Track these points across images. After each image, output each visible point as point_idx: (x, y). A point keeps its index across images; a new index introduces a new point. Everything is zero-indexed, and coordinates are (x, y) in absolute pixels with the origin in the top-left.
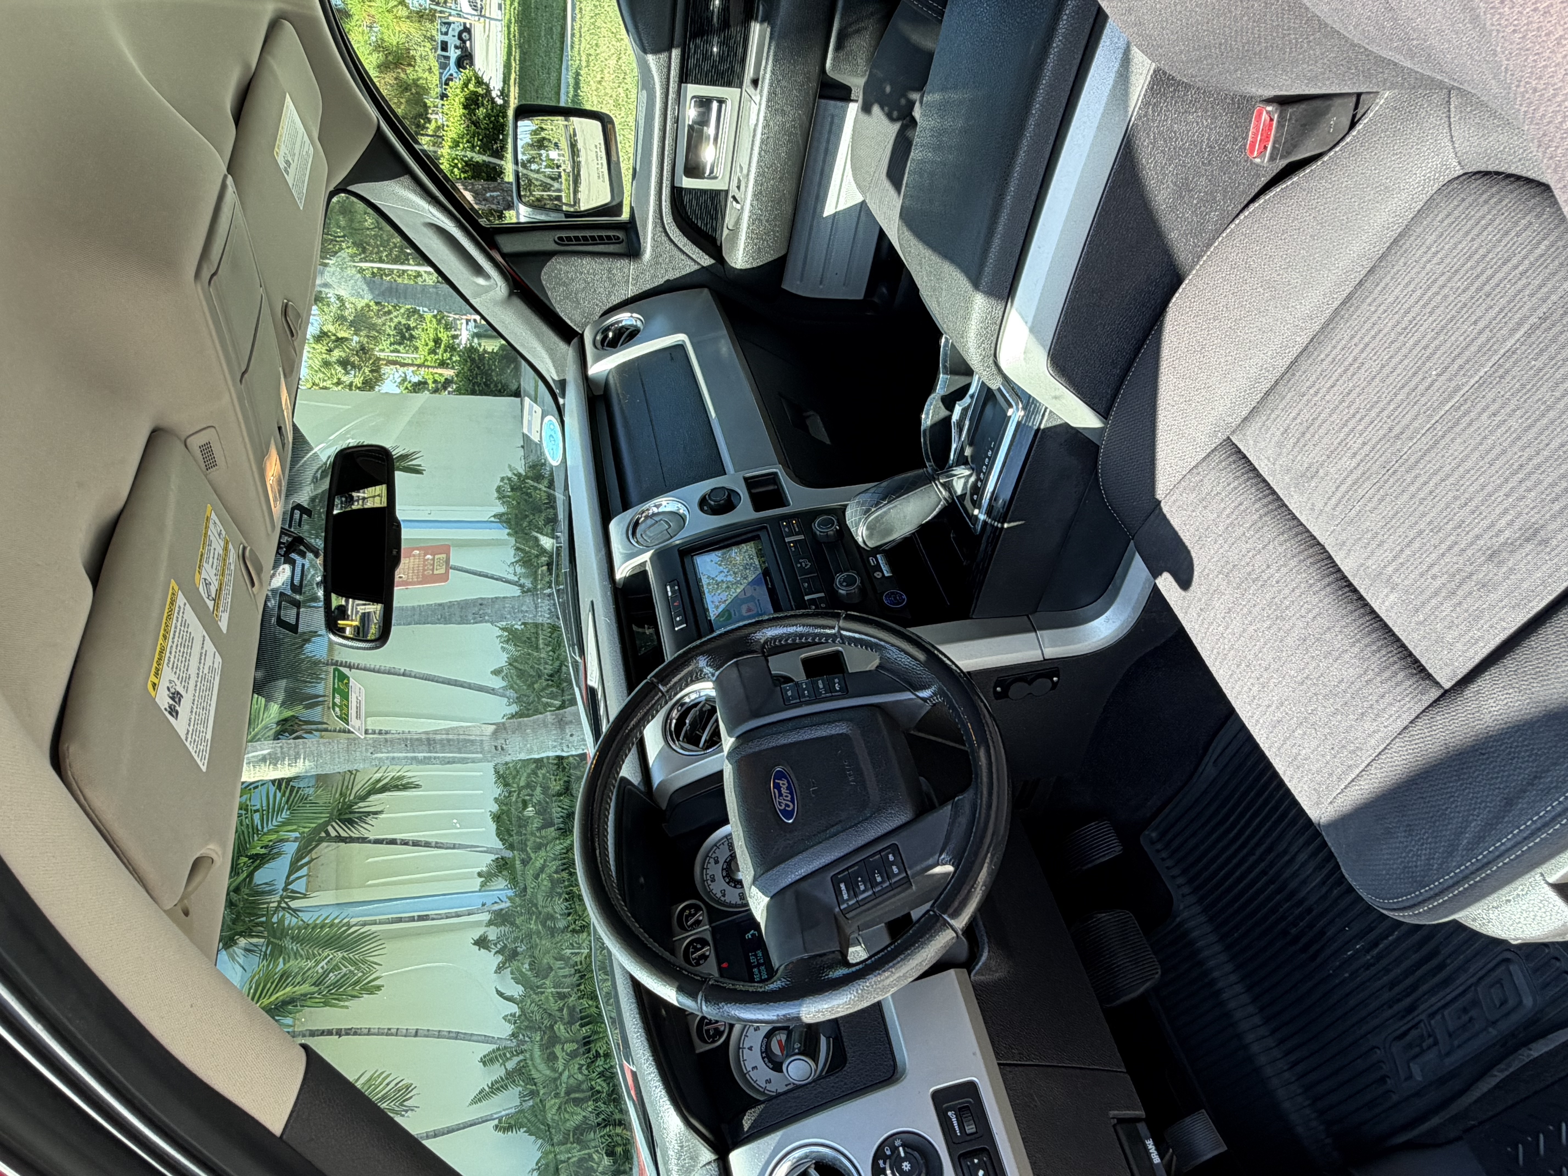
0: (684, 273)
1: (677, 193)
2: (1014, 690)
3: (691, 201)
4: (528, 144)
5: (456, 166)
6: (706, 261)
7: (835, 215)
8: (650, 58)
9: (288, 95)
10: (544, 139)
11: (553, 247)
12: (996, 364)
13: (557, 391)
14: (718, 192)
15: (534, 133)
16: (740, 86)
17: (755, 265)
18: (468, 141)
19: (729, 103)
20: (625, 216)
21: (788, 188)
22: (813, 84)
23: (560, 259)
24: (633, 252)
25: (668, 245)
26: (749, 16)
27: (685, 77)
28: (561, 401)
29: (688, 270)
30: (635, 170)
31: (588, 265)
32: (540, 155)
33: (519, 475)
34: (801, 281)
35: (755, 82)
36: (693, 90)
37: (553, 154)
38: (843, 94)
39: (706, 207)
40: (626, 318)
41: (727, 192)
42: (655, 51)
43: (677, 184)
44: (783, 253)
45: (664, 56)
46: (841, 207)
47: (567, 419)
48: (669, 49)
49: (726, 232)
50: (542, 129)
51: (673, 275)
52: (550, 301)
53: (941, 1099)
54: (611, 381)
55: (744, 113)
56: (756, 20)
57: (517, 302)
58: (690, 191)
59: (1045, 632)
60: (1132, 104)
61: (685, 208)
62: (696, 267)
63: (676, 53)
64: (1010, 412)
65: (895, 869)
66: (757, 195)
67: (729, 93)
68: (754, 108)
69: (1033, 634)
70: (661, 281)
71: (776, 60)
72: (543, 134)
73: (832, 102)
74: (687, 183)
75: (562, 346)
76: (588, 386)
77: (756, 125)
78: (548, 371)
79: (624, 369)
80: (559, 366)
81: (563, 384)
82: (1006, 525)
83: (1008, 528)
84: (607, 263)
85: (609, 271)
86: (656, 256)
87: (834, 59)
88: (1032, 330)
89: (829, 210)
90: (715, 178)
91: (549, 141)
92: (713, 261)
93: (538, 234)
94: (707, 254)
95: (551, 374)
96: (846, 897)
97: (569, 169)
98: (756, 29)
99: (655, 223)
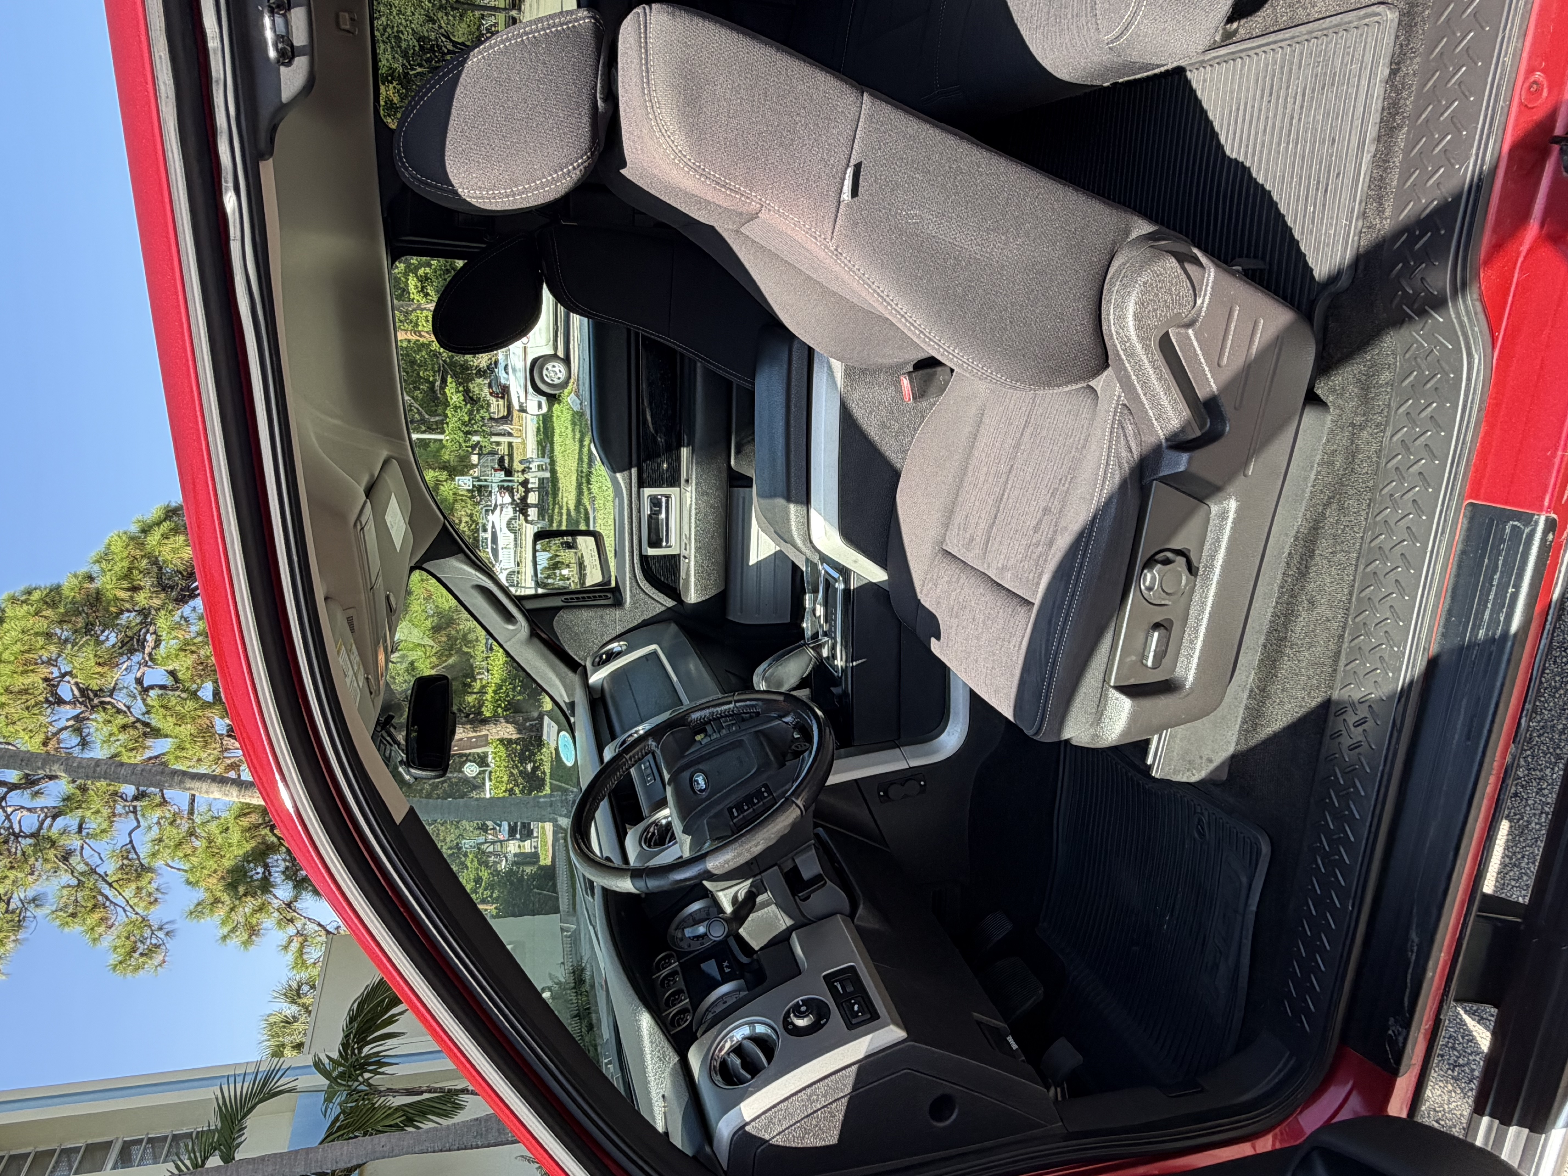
0: (655, 613)
1: (644, 559)
2: (892, 792)
3: (655, 564)
4: (545, 568)
5: (500, 706)
6: (670, 603)
7: (757, 563)
8: (618, 475)
9: (393, 495)
10: (558, 562)
11: (561, 604)
12: (811, 542)
13: (568, 712)
14: (674, 556)
15: (551, 559)
16: (679, 486)
17: (703, 598)
18: (510, 684)
19: (673, 497)
20: (613, 584)
21: (718, 543)
22: (724, 475)
23: (566, 611)
24: (618, 603)
25: (642, 595)
26: (679, 446)
27: (641, 484)
28: (572, 720)
29: (658, 611)
30: (615, 550)
31: (585, 614)
32: (555, 574)
33: (559, 983)
34: (741, 612)
35: (687, 481)
36: (648, 492)
37: (565, 572)
38: (747, 482)
39: (666, 566)
40: (615, 646)
41: (679, 555)
42: (621, 471)
43: (644, 553)
44: (722, 588)
45: (626, 473)
46: (761, 557)
47: (577, 734)
48: (630, 469)
49: (681, 581)
50: (557, 556)
51: (647, 615)
52: (559, 641)
53: (829, 980)
54: (606, 685)
55: (683, 502)
56: (684, 446)
57: (536, 641)
58: (654, 557)
59: (906, 748)
60: (839, 386)
61: (651, 569)
62: (663, 609)
63: (634, 471)
64: (837, 585)
65: (766, 794)
66: (697, 549)
67: (673, 491)
68: (688, 494)
69: (898, 750)
70: (640, 621)
71: (697, 463)
72: (557, 559)
73: (741, 489)
74: (651, 552)
75: (570, 674)
76: (590, 693)
77: (691, 504)
78: (561, 696)
79: (613, 675)
80: (569, 691)
81: (572, 705)
82: (854, 663)
83: (857, 665)
84: (600, 612)
85: (602, 617)
86: (633, 603)
87: (735, 459)
88: (825, 519)
89: (753, 560)
90: (670, 547)
91: (563, 563)
92: (675, 603)
93: (551, 598)
94: (670, 598)
95: (563, 698)
96: (736, 814)
97: (577, 580)
98: (685, 452)
99: (631, 583)
